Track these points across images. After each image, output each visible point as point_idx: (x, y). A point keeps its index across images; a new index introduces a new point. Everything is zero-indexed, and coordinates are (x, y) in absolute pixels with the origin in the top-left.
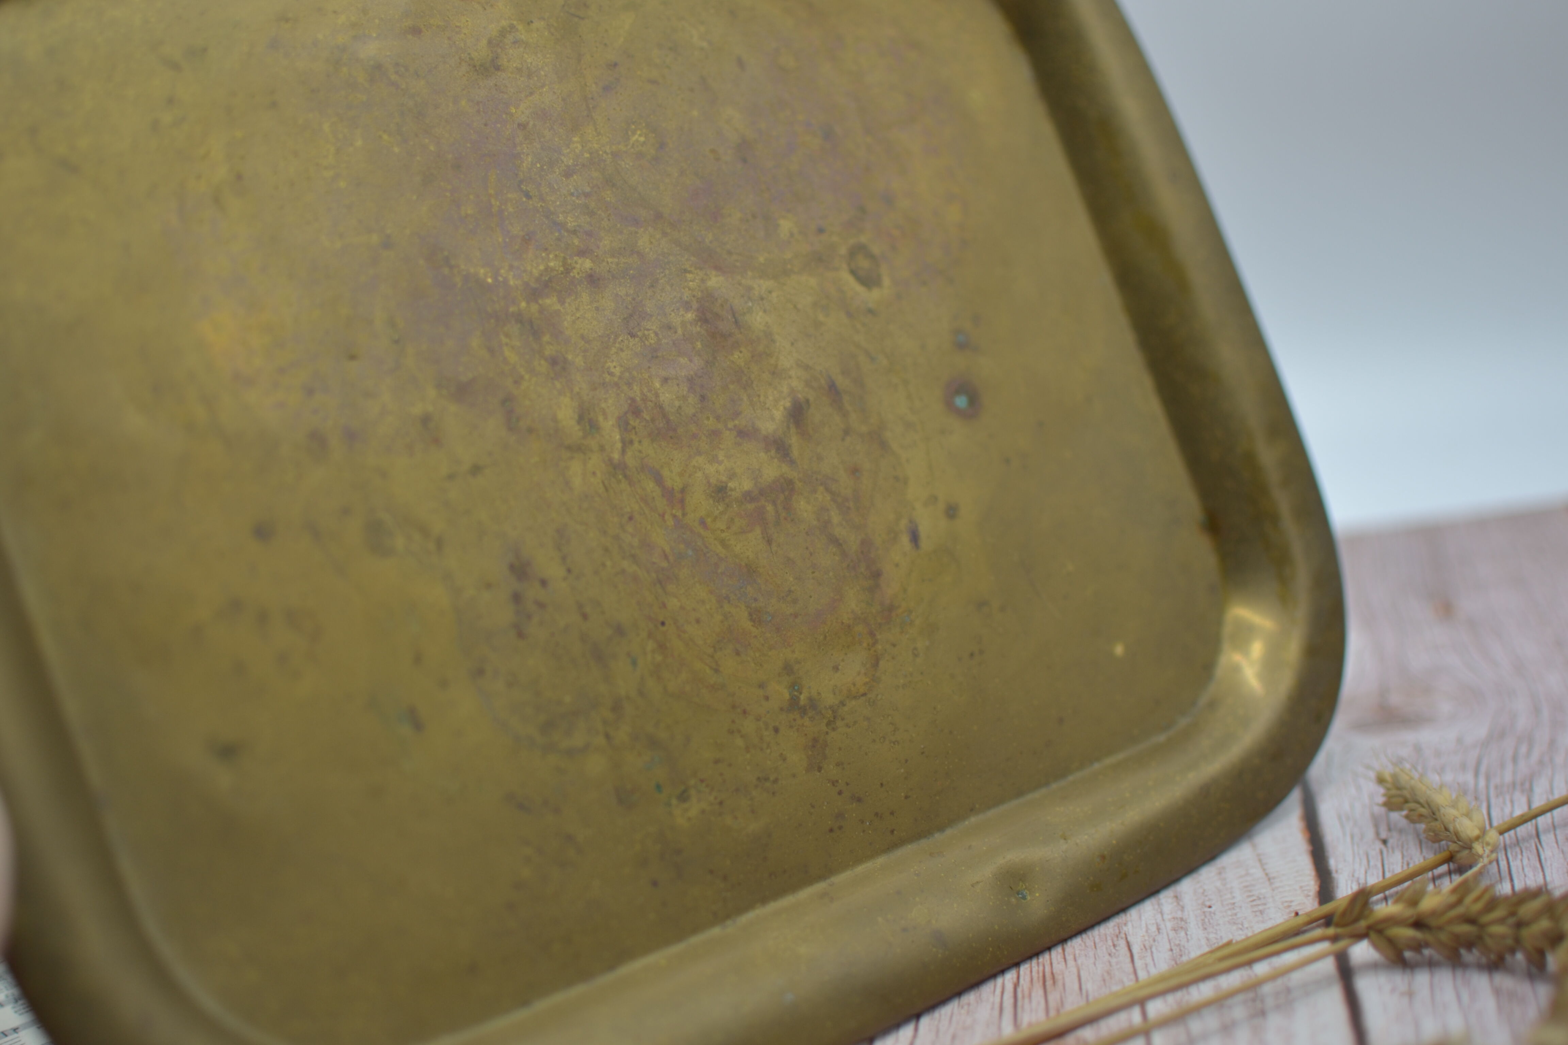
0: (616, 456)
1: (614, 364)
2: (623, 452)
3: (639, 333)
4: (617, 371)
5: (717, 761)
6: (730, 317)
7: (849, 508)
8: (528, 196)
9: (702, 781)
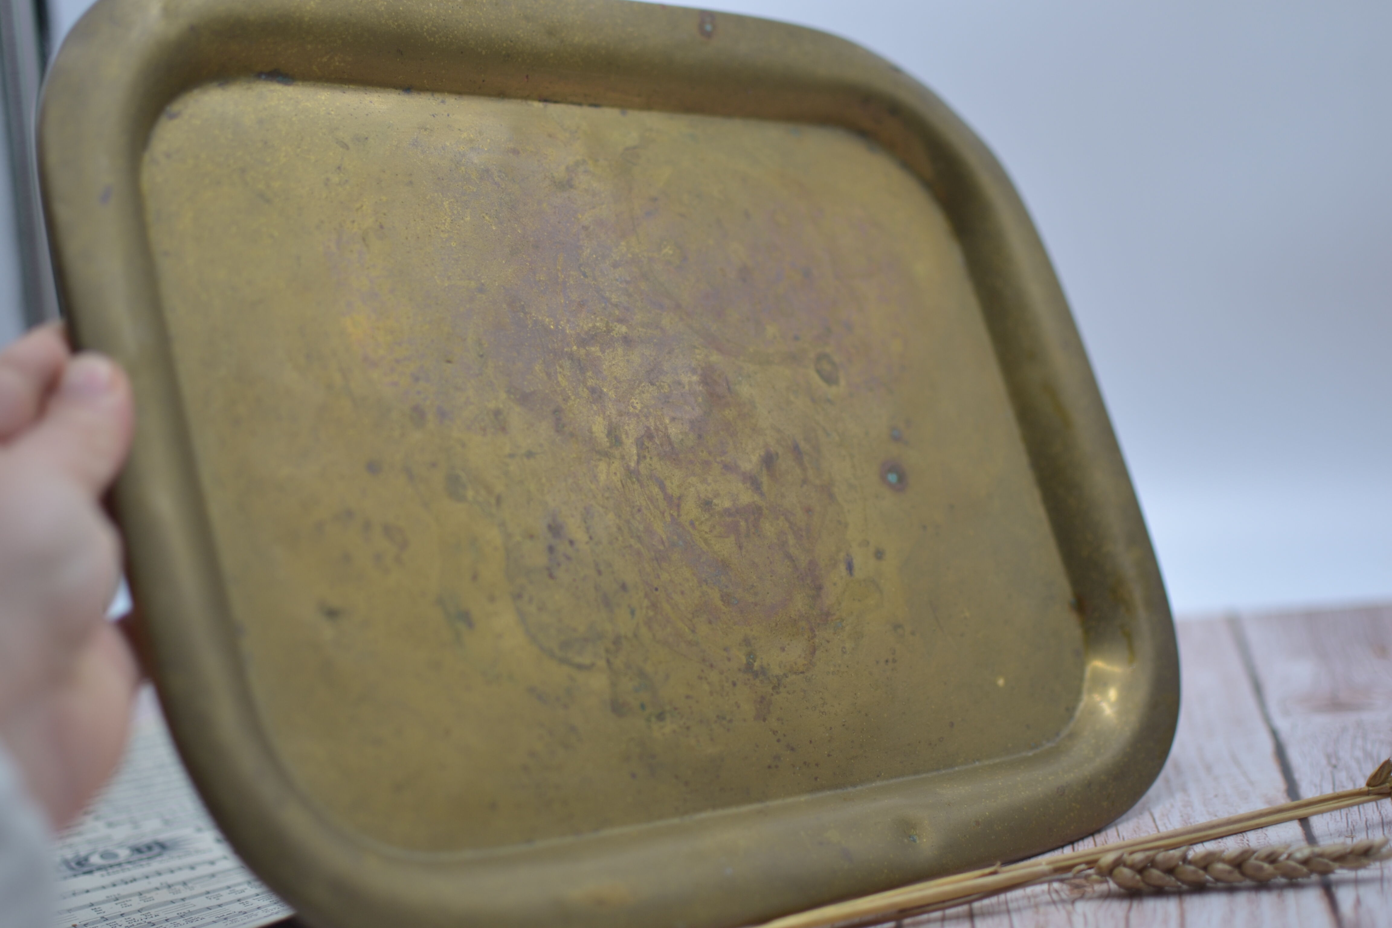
0: (633, 464)
1: (637, 401)
2: (638, 462)
3: (657, 383)
4: (639, 406)
5: (688, 697)
6: (724, 385)
7: (802, 536)
8: (585, 275)
9: (676, 709)
